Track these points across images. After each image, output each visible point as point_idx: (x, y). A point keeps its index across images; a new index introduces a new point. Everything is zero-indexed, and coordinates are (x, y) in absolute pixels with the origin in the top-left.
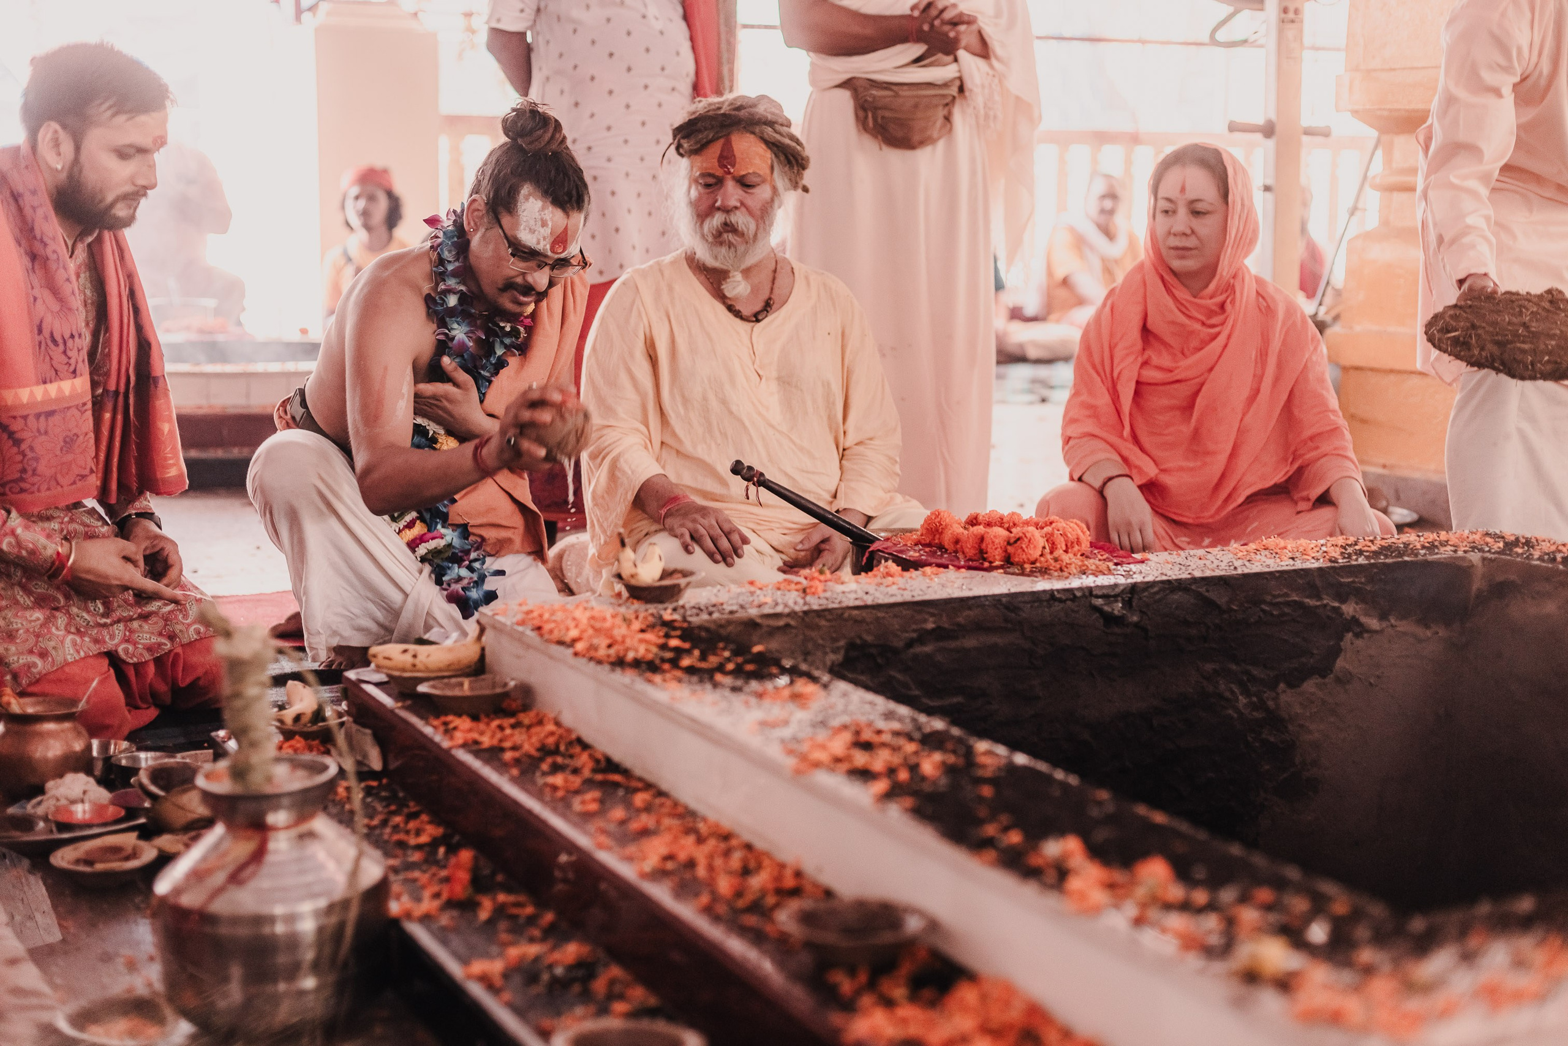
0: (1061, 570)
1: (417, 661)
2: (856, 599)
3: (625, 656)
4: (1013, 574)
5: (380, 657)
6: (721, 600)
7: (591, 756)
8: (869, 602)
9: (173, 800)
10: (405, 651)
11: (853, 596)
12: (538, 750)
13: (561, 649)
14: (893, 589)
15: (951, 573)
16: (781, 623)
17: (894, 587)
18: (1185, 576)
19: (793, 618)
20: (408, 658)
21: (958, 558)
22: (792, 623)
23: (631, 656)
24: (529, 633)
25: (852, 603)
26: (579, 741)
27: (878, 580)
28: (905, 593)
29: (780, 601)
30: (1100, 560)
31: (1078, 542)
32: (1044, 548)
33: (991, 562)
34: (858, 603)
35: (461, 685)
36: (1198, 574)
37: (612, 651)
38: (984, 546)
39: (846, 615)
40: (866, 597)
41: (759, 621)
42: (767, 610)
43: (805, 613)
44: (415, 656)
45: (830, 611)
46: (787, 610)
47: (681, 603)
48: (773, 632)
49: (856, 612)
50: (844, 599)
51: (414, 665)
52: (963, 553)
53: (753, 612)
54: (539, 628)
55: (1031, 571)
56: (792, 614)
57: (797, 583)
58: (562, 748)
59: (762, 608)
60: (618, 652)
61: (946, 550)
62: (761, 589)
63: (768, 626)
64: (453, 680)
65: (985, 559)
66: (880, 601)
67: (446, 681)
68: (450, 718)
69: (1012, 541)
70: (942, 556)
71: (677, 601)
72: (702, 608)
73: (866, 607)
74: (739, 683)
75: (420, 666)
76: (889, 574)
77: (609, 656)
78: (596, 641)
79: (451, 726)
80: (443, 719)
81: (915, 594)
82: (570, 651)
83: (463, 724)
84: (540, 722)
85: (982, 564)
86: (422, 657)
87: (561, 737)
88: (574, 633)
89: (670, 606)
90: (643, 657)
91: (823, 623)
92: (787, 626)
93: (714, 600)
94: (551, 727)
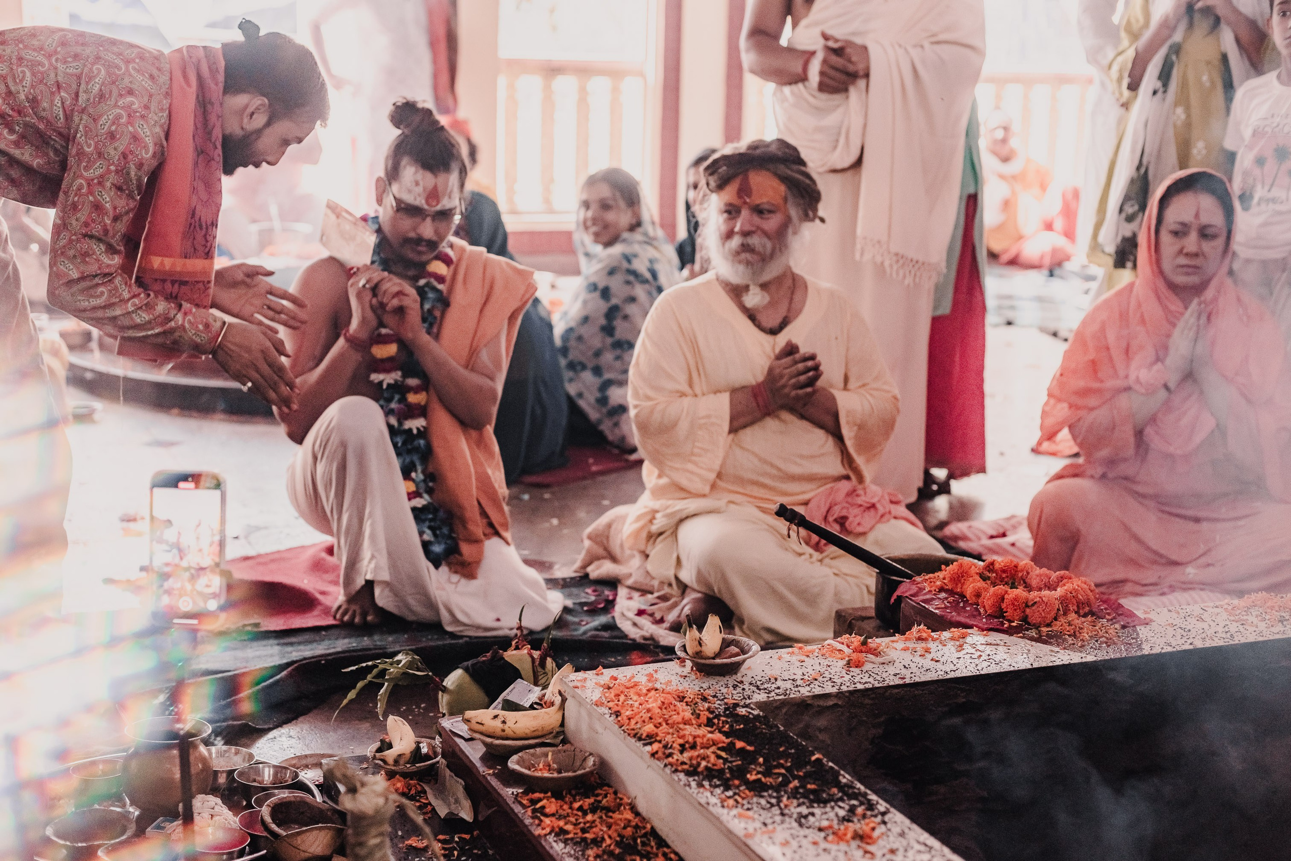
0: (1074, 635)
1: (506, 727)
2: (894, 675)
3: (699, 764)
4: (1032, 639)
5: (473, 722)
6: (776, 673)
7: (665, 855)
8: (908, 681)
9: (289, 840)
10: (496, 717)
11: (892, 670)
12: (618, 844)
13: (639, 744)
14: (927, 663)
15: (976, 638)
16: (830, 703)
17: (929, 656)
18: (1187, 647)
19: (840, 698)
20: (497, 724)
21: (980, 613)
22: (840, 703)
23: (704, 764)
24: (607, 716)
25: (892, 683)
26: (654, 832)
27: (911, 645)
28: (939, 665)
29: (827, 674)
30: (1108, 620)
31: (1089, 605)
32: (1059, 610)
33: (1010, 621)
34: (898, 681)
35: (547, 755)
36: (1199, 644)
37: (686, 755)
38: (1004, 606)
39: (887, 694)
40: (904, 671)
41: (809, 702)
42: (818, 691)
43: (849, 692)
44: (504, 722)
45: (874, 689)
46: (834, 690)
47: (739, 677)
48: (822, 711)
49: (897, 691)
50: (884, 675)
51: (503, 731)
52: (984, 607)
53: (805, 691)
54: (617, 714)
55: (1047, 635)
56: (840, 694)
57: (840, 650)
58: (639, 841)
59: (812, 686)
60: (691, 759)
61: (967, 601)
62: (808, 656)
63: (819, 706)
64: (538, 750)
65: (1004, 617)
66: (917, 680)
67: (532, 751)
68: (537, 795)
69: (1030, 604)
70: (964, 607)
71: (736, 673)
72: (759, 683)
73: (905, 685)
74: (804, 810)
75: (509, 732)
76: (920, 639)
77: (683, 763)
78: (669, 738)
79: (538, 806)
80: (531, 796)
81: (948, 670)
82: (648, 748)
83: (551, 806)
84: (618, 807)
85: (1003, 624)
86: (510, 723)
87: (637, 827)
88: (649, 728)
89: (731, 680)
90: (714, 765)
91: (867, 701)
92: (836, 705)
93: (770, 672)
94: (629, 815)
